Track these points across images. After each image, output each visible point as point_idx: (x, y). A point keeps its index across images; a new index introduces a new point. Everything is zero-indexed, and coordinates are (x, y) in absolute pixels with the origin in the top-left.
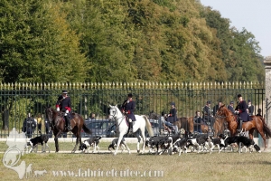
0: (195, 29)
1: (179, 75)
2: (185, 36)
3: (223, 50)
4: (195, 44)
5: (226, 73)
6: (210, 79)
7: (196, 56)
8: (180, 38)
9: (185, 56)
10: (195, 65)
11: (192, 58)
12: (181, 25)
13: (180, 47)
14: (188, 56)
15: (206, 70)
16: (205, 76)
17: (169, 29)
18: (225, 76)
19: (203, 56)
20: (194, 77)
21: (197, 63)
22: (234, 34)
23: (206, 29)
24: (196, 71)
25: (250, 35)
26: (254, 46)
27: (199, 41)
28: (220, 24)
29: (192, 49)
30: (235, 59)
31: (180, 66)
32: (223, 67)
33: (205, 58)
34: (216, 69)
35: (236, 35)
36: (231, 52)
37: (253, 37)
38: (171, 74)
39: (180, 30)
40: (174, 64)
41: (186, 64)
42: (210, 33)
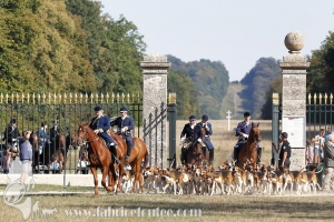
0: (50, 16)
1: (26, 82)
2: (35, 27)
3: (91, 47)
4: (50, 39)
5: (94, 80)
6: (72, 88)
7: (51, 55)
8: (26, 29)
9: (34, 55)
10: (50, 69)
11: (46, 57)
12: (29, 11)
13: (28, 41)
14: (39, 55)
15: (66, 76)
16: (63, 84)
17: (11, 16)
18: (94, 84)
19: (61, 55)
20: (48, 85)
21: (52, 65)
22: (107, 24)
23: (65, 16)
24: (51, 77)
25: (130, 26)
26: (137, 41)
27: (56, 34)
28: (86, 9)
29: (45, 44)
30: (107, 61)
31: (27, 70)
32: (91, 71)
33: (65, 58)
34: (81, 74)
35: (110, 25)
36: (102, 50)
37: (135, 28)
38: (14, 80)
39: (26, 17)
40: (18, 66)
41: (37, 66)
42: (72, 23)
